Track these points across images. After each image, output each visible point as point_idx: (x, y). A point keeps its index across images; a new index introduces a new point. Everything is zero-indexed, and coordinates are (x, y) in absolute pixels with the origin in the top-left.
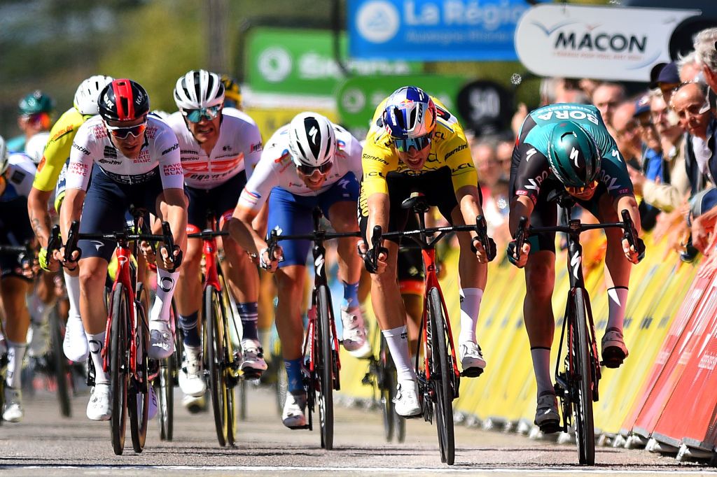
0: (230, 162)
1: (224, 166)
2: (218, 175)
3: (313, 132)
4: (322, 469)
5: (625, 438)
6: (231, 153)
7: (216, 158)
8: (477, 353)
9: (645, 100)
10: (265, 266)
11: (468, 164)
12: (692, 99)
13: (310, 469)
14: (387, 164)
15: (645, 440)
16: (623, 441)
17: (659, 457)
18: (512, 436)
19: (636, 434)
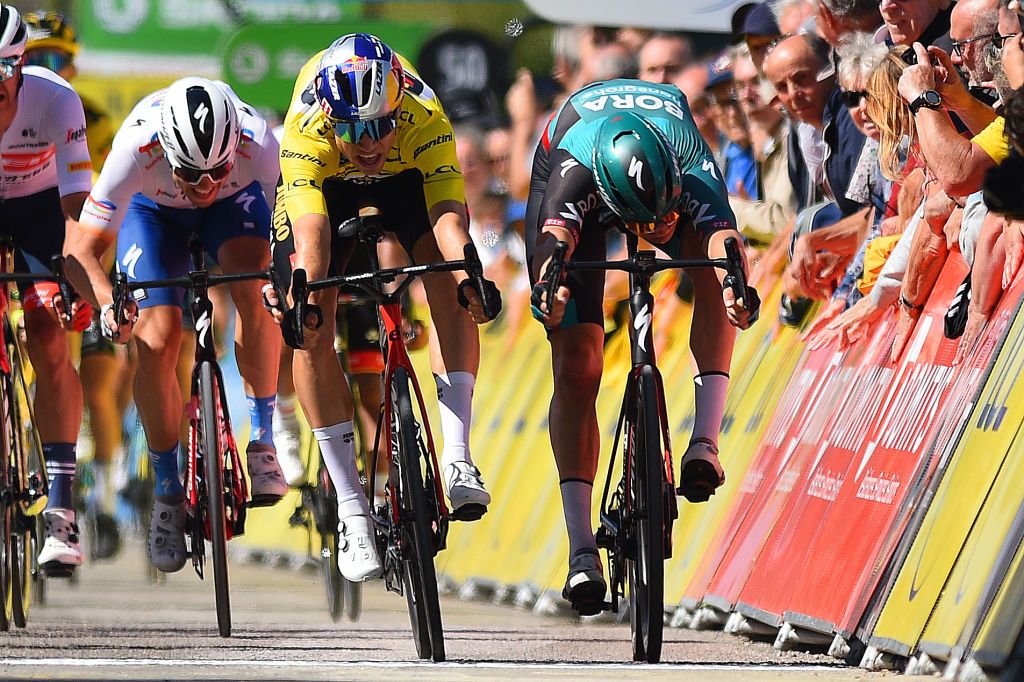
0: (34, 155)
1: (23, 163)
2: (16, 177)
3: (201, 112)
4: (199, 663)
5: (691, 613)
6: (34, 141)
7: (11, 147)
8: (474, 480)
9: (723, 63)
10: (111, 334)
11: (452, 167)
12: (798, 62)
13: (178, 662)
14: (323, 166)
15: (723, 615)
16: (688, 618)
17: (747, 644)
18: (506, 609)
19: (708, 607)
